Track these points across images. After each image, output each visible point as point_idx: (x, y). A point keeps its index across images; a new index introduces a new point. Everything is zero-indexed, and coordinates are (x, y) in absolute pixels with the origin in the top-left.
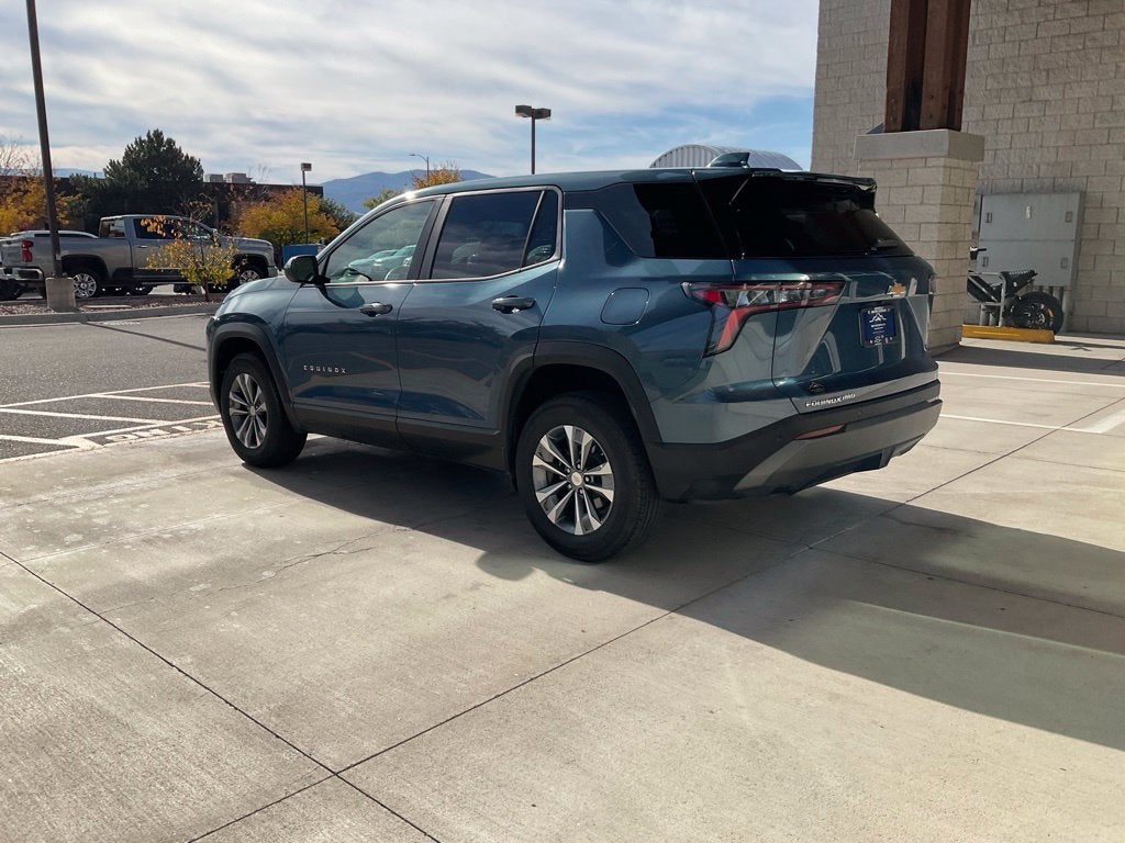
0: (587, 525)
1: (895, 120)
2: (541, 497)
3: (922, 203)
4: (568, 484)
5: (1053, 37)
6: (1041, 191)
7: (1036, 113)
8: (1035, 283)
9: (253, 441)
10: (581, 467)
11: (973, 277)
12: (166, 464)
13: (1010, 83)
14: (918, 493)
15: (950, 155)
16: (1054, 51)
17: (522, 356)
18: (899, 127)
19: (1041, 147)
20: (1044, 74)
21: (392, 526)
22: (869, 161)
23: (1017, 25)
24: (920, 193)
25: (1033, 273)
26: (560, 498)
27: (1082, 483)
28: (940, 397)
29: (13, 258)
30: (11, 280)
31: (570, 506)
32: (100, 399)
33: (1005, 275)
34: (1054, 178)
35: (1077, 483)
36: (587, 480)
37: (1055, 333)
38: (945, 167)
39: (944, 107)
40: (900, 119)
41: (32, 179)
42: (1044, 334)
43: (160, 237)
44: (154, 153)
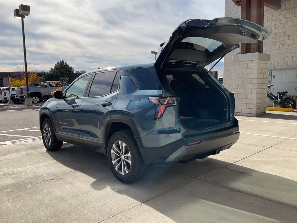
0: (125, 172)
1: (243, 50)
2: (114, 162)
3: (252, 73)
4: (120, 159)
5: (289, 27)
6: (288, 69)
7: (286, 47)
8: (287, 95)
9: (49, 144)
10: (123, 153)
11: (269, 93)
12: (26, 150)
13: (278, 40)
14: (238, 160)
15: (259, 59)
16: (290, 30)
17: (108, 119)
18: (245, 52)
19: (288, 57)
20: (287, 37)
21: (75, 170)
22: (237, 62)
23: (279, 24)
24: (251, 70)
25: (286, 92)
26: (119, 163)
27: (291, 157)
28: (239, 131)
29: (18, 93)
30: (18, 99)
31: (121, 166)
32: (22, 130)
33: (279, 93)
34: (292, 65)
35: (289, 157)
36: (125, 157)
37: (294, 109)
38: (258, 63)
39: (257, 47)
40: (245, 50)
41: (32, 73)
42: (291, 109)
43: (55, 87)
44: (62, 66)
